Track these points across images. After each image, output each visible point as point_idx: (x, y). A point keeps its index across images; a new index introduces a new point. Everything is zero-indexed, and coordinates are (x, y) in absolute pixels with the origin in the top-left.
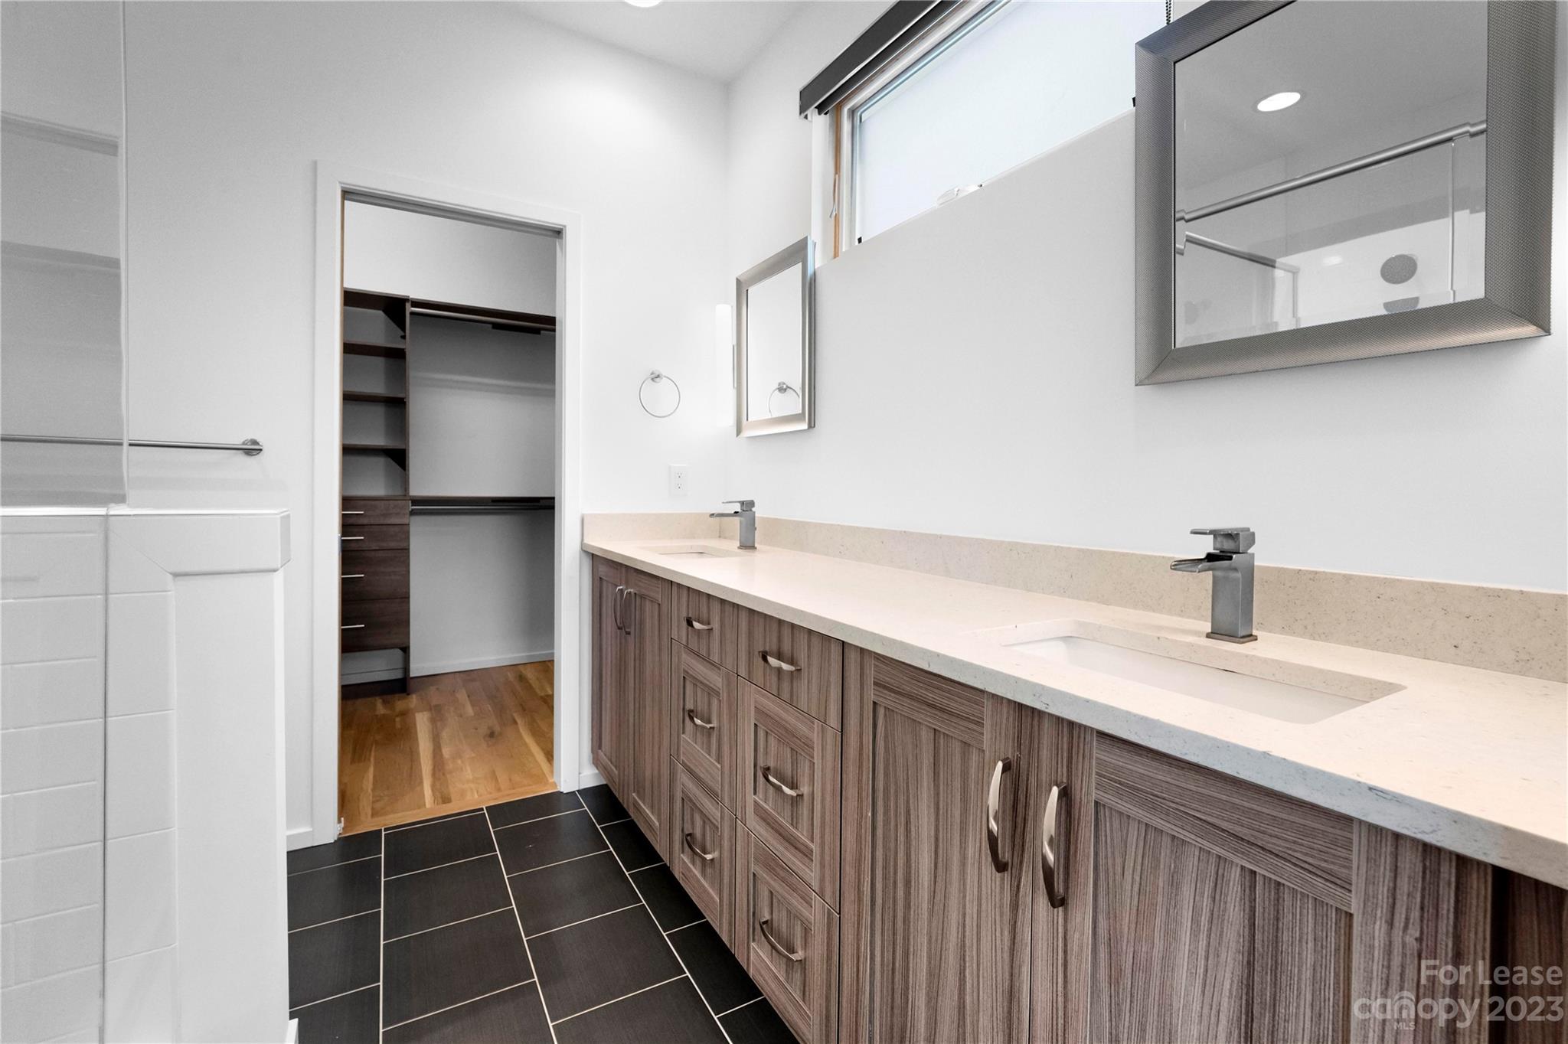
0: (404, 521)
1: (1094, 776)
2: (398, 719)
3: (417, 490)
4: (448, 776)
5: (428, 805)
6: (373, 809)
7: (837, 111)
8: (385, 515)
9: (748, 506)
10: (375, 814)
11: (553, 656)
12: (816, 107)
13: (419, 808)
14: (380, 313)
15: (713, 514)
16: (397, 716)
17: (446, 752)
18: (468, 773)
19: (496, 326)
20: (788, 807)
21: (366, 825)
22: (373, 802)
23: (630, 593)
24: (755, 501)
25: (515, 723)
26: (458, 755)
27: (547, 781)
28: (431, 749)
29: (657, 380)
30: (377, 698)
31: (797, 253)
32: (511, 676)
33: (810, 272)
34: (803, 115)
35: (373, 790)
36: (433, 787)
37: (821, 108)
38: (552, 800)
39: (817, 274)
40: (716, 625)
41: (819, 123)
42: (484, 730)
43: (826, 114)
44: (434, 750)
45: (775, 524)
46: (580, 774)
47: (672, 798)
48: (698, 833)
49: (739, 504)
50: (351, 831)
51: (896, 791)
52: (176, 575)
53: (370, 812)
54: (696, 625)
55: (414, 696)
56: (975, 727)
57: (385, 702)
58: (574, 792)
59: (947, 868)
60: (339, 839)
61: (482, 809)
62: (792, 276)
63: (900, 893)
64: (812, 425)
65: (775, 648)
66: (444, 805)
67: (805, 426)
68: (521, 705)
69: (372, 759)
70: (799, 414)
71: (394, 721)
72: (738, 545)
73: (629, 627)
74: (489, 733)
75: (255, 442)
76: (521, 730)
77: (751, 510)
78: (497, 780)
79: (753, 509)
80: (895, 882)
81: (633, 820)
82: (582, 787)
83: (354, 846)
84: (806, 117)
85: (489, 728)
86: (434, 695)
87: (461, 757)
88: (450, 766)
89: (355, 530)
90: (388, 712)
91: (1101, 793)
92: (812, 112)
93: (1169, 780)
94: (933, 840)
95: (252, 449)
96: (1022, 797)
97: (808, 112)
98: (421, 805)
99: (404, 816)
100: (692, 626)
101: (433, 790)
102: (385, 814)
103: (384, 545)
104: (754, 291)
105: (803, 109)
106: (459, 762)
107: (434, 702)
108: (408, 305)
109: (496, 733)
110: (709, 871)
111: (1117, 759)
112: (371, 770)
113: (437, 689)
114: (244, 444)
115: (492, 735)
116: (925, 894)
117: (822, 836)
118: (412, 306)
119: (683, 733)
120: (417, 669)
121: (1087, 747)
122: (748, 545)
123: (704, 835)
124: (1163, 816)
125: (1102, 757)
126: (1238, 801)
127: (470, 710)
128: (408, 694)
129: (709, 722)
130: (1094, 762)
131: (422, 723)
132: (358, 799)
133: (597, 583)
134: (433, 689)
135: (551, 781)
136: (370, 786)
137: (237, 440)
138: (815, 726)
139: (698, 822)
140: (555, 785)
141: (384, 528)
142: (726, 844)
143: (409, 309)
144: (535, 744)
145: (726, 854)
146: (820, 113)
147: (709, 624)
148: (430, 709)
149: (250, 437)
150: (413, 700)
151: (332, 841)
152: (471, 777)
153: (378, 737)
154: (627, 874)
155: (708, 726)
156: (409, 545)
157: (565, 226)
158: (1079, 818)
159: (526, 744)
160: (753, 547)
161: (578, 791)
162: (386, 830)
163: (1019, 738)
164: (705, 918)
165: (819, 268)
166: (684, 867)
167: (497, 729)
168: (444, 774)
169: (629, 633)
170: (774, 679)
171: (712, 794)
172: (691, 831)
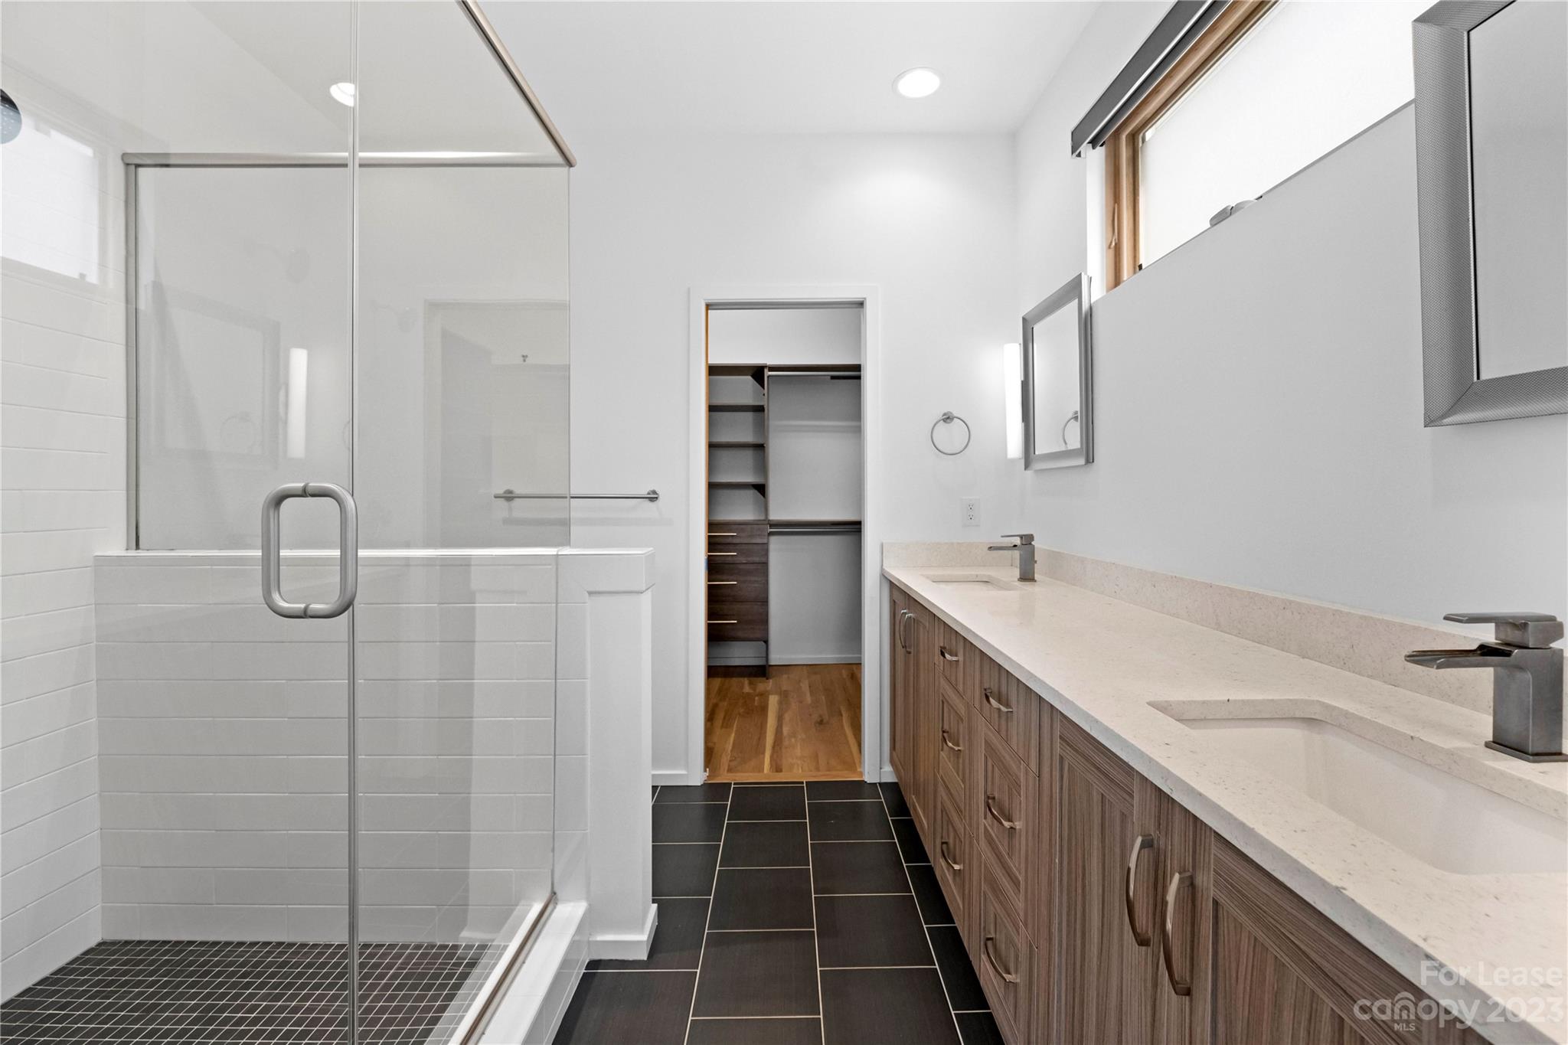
0: (765, 541)
1: (1212, 872)
2: (757, 698)
3: (774, 516)
4: (783, 750)
5: (766, 771)
6: (729, 766)
7: (1115, 140)
8: (751, 536)
9: (1027, 540)
10: (730, 770)
11: (861, 660)
12: (1089, 143)
13: (759, 772)
14: (750, 378)
15: (991, 548)
16: (757, 695)
17: (786, 730)
18: (798, 752)
19: (833, 378)
20: (1006, 835)
21: (723, 778)
22: (730, 761)
23: (911, 617)
24: (1035, 535)
25: (841, 715)
26: (793, 734)
27: (856, 769)
28: (775, 727)
29: (948, 421)
30: (746, 679)
31: (1074, 288)
32: (845, 673)
33: (1085, 307)
34: (1075, 155)
35: (732, 751)
36: (771, 757)
37: (1094, 143)
38: (858, 787)
39: (1094, 310)
40: (961, 658)
41: (1095, 158)
42: (815, 717)
43: (1102, 145)
44: (777, 727)
45: (1055, 557)
46: (881, 768)
47: (935, 807)
48: (951, 841)
49: (1019, 538)
50: (712, 779)
51: (1076, 845)
52: (590, 593)
53: (726, 768)
54: (947, 656)
55: (771, 680)
56: (1127, 797)
57: (750, 683)
58: (876, 784)
59: (1110, 930)
60: (704, 783)
61: (803, 783)
62: (1069, 314)
63: (1079, 942)
64: (1090, 459)
65: (995, 690)
66: (777, 774)
67: (1082, 461)
68: (848, 700)
69: (735, 726)
70: (1078, 449)
71: (754, 700)
72: (1019, 577)
73: (910, 647)
74: (819, 720)
75: (654, 492)
76: (844, 721)
77: (1030, 544)
78: (818, 762)
79: (1033, 543)
80: (1075, 930)
81: (912, 821)
82: (883, 781)
83: (714, 790)
84: (1079, 155)
85: (821, 716)
86: (785, 682)
87: (795, 737)
88: (786, 743)
89: (731, 547)
90: (751, 691)
91: (1218, 892)
92: (1085, 148)
93: (1269, 894)
94: (1101, 898)
95: (653, 497)
96: (1160, 877)
97: (1082, 149)
98: (761, 770)
99: (747, 777)
100: (944, 657)
101: (771, 761)
102: (738, 771)
103: (750, 559)
104: (1038, 328)
105: (1075, 149)
106: (793, 740)
107: (784, 688)
108: (766, 370)
109: (825, 721)
110: (957, 879)
111: (1229, 859)
112: (733, 735)
113: (788, 677)
114: (649, 494)
115: (821, 722)
116: (1095, 951)
117: (1026, 871)
118: (769, 371)
119: (942, 750)
120: (776, 658)
121: (1208, 840)
122: (1027, 577)
123: (955, 845)
124: (1265, 930)
125: (1218, 855)
126: (1323, 934)
127: (809, 699)
128: (767, 679)
129: (958, 745)
130: (1212, 856)
131: (773, 701)
132: (721, 756)
133: (893, 603)
134: (785, 676)
135: (859, 770)
136: (730, 748)
137: (644, 492)
138: (1022, 767)
139: (952, 835)
140: (861, 774)
141: (750, 547)
142: (967, 861)
143: (767, 373)
144: (853, 736)
145: (967, 868)
146: (1094, 148)
147: (956, 656)
148: (780, 694)
149: (652, 489)
150: (769, 685)
151: (700, 784)
152: (799, 754)
153: (742, 710)
154: (905, 865)
155: (956, 748)
156: (767, 560)
157: (865, 299)
158: (1201, 912)
159: (845, 735)
160: (1033, 580)
161: (879, 783)
162: (735, 784)
163: (1159, 817)
164: (954, 923)
165: (1094, 303)
166: (943, 871)
167: (826, 718)
168: (781, 748)
169: (910, 653)
170: (996, 715)
171: (959, 811)
172: (947, 841)
